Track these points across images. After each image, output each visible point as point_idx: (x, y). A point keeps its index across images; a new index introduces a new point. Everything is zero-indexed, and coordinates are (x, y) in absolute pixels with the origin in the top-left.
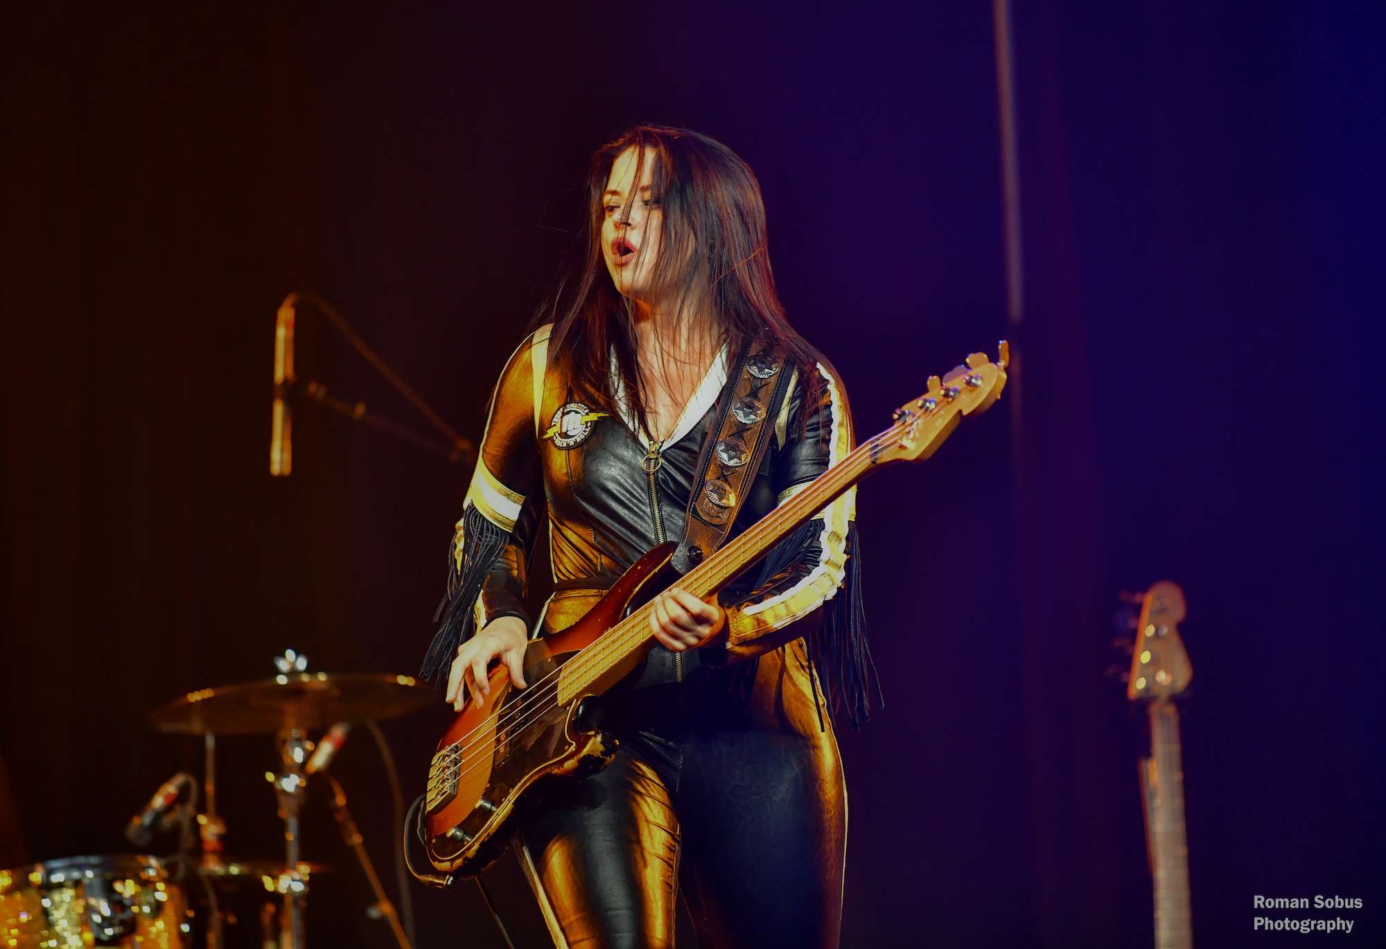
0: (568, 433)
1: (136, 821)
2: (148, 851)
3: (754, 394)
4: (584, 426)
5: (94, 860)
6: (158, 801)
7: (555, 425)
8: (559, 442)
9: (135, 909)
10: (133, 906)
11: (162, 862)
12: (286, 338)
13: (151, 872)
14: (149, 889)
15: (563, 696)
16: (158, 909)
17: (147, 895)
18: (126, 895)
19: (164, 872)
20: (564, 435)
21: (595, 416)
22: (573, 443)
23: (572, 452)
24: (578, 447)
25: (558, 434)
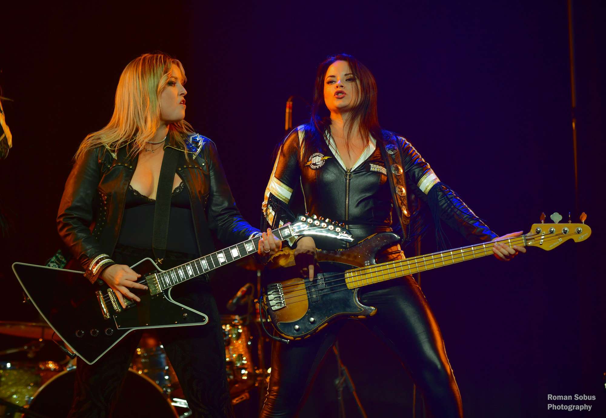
1: (231, 301)
2: (235, 314)
4: (322, 161)
6: (239, 294)
8: (312, 167)
9: (230, 336)
10: (229, 334)
11: (241, 318)
12: (289, 113)
13: (236, 322)
14: (235, 328)
15: (350, 286)
16: (239, 336)
17: (234, 331)
18: (226, 330)
19: (241, 322)
20: (315, 164)
21: (326, 158)
22: (318, 167)
23: (318, 171)
24: (320, 168)
25: (312, 164)
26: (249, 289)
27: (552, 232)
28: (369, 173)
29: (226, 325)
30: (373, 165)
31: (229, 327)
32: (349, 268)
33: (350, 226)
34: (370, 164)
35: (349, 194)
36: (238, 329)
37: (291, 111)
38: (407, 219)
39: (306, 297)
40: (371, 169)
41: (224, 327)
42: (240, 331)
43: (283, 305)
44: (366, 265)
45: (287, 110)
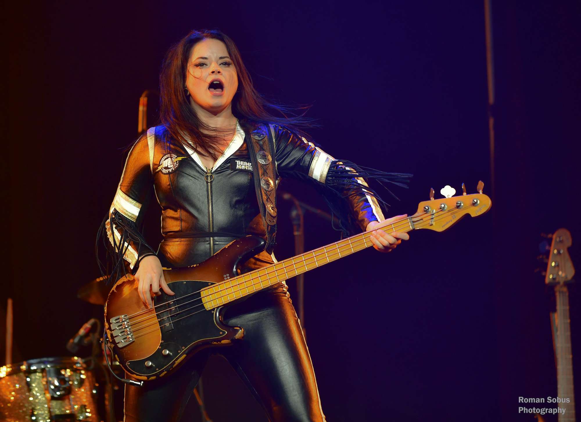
0: (168, 167)
1: (71, 341)
3: (262, 148)
4: (176, 163)
5: (51, 359)
6: (82, 332)
7: (161, 164)
8: (164, 171)
9: (71, 383)
10: (70, 381)
11: (83, 360)
12: (143, 111)
13: (78, 365)
14: (77, 373)
15: (208, 306)
16: (81, 382)
17: (76, 376)
18: (66, 376)
19: (84, 366)
20: (167, 168)
21: (180, 159)
22: (171, 171)
23: (170, 175)
24: (173, 172)
25: (164, 168)
26: (94, 326)
27: (442, 209)
28: (236, 172)
29: (65, 369)
30: (240, 162)
31: (69, 372)
32: (206, 285)
33: (216, 238)
34: (236, 161)
35: (212, 199)
36: (81, 374)
37: (145, 109)
38: (273, 218)
39: (158, 327)
40: (238, 167)
41: (63, 372)
42: (83, 377)
43: (131, 340)
44: (225, 279)
45: (141, 108)
